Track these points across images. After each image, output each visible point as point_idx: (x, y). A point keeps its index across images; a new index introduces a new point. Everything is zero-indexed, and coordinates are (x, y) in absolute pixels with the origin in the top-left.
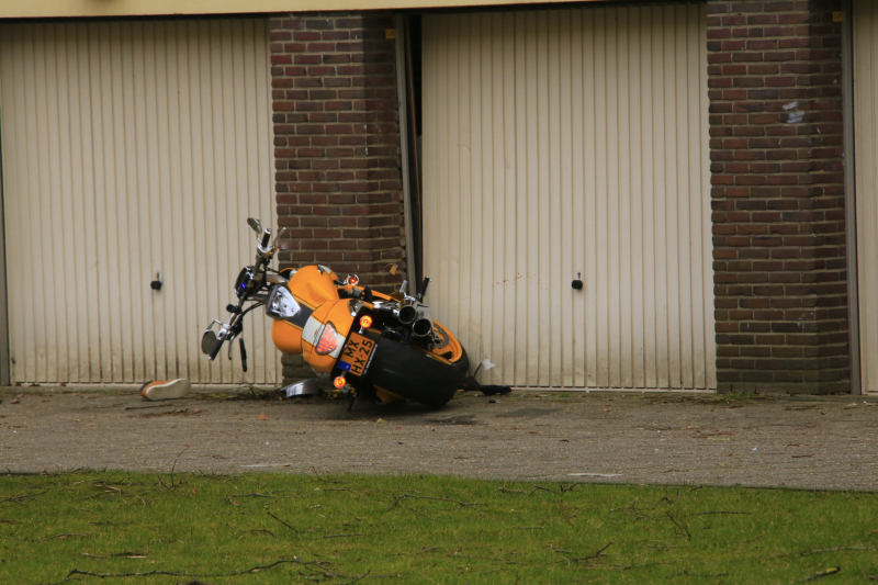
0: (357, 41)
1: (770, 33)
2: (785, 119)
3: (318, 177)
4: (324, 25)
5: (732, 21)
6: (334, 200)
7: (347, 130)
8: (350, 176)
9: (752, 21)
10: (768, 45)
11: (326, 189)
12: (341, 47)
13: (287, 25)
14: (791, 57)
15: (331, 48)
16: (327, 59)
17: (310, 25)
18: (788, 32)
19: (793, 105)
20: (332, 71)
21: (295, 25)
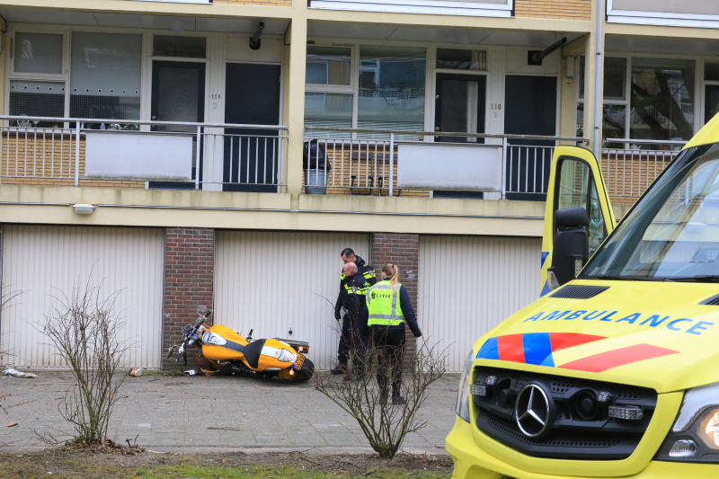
0: (210, 239)
1: (402, 246)
2: (407, 276)
3: (187, 289)
4: (195, 232)
5: (386, 241)
6: (194, 299)
7: (203, 272)
8: (204, 290)
9: (394, 241)
10: (401, 251)
11: (191, 294)
12: (201, 241)
13: (175, 231)
14: (411, 255)
15: (197, 241)
16: (194, 245)
17: (186, 232)
18: (409, 246)
19: (411, 271)
20: (197, 250)
21: (180, 232)
